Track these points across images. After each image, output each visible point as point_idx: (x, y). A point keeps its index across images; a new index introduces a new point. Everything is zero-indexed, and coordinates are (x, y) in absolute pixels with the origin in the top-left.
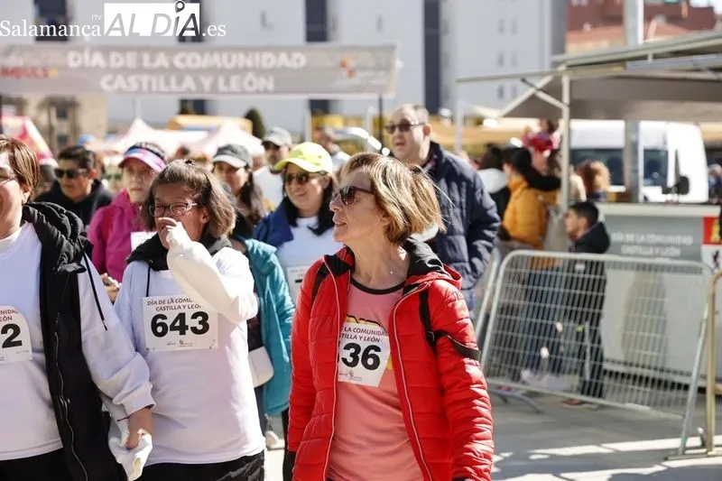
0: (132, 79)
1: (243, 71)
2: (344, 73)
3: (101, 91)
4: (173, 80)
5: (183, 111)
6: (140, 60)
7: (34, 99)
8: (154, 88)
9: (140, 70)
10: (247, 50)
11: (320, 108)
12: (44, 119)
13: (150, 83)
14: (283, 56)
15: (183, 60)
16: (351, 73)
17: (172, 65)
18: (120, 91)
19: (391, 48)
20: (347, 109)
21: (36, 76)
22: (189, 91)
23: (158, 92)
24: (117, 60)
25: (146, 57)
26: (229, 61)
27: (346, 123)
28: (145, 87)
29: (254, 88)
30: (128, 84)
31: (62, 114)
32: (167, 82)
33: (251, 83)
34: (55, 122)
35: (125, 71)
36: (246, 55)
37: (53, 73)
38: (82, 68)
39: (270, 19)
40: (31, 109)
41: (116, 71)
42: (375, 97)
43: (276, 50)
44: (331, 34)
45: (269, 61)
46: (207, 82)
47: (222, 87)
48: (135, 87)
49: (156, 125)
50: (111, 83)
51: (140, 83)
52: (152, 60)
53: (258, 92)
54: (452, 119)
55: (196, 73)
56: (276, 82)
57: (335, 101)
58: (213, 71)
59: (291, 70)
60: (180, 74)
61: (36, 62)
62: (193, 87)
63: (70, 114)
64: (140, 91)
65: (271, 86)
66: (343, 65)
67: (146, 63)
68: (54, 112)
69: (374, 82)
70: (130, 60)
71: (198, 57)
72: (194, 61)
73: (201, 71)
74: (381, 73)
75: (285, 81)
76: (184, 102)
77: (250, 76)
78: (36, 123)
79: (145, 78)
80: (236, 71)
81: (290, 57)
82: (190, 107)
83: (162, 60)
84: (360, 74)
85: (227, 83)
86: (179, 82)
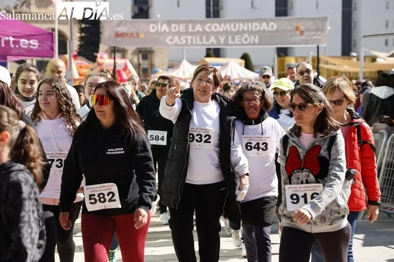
0: (182, 38)
1: (243, 32)
2: (298, 33)
3: (168, 45)
4: (204, 38)
5: (208, 55)
6: (187, 28)
7: (131, 49)
8: (194, 42)
9: (187, 33)
10: (244, 21)
11: (282, 52)
12: (135, 60)
13: (192, 40)
14: (264, 24)
15: (210, 28)
16: (302, 33)
17: (204, 30)
18: (176, 44)
19: (326, 19)
20: (298, 53)
21: (133, 37)
22: (212, 44)
23: (196, 45)
24: (175, 28)
25: (190, 26)
26: (235, 27)
28: (189, 42)
29: (247, 43)
30: (181, 41)
31: (145, 57)
32: (201, 40)
33: (246, 39)
34: (141, 61)
35: (179, 34)
36: (244, 25)
37: (142, 36)
38: (157, 33)
39: (255, 4)
40: (129, 55)
41: (174, 34)
42: (316, 46)
43: (260, 21)
44: (289, 12)
45: (256, 27)
46: (222, 40)
47: (230, 41)
48: (184, 42)
49: (194, 63)
50: (171, 40)
51: (187, 40)
52: (194, 28)
53: (250, 44)
54: (358, 58)
55: (217, 34)
56: (260, 38)
57: (290, 48)
58: (226, 33)
59: (269, 31)
60: (208, 35)
61: (133, 30)
62: (215, 42)
63: (149, 56)
64: (186, 44)
65: (257, 41)
66: (297, 29)
67: (190, 29)
68: (141, 56)
69: (316, 37)
70: (182, 28)
71: (217, 25)
72: (216, 28)
73: (219, 33)
74: (319, 33)
75: (264, 38)
76: (208, 50)
77: (246, 35)
78: (131, 62)
79: (189, 38)
80: (238, 33)
81: (268, 25)
82: (212, 52)
83: (199, 28)
84: (306, 34)
85: (233, 39)
86: (208, 40)
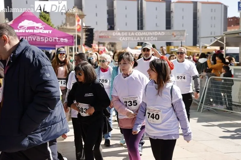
0: (126, 38)
1: (150, 36)
2: (173, 36)
3: (120, 41)
4: (135, 38)
5: (138, 45)
6: (128, 34)
7: (107, 42)
8: (131, 40)
9: (128, 36)
10: (151, 31)
11: (169, 44)
12: (109, 47)
13: (130, 39)
14: (159, 33)
15: (137, 34)
16: (175, 36)
17: (135, 35)
18: (124, 40)
19: (184, 31)
20: (175, 44)
21: (106, 38)
22: (138, 40)
23: (132, 41)
24: (123, 34)
25: (129, 33)
26: (147, 34)
27: (174, 48)
28: (129, 40)
29: (153, 40)
30: (125, 39)
31: (112, 46)
32: (134, 39)
33: (152, 39)
34: (111, 47)
35: (125, 36)
36: (151, 33)
37: (110, 37)
38: (116, 36)
39: (158, 25)
40: (106, 45)
41: (123, 36)
42: (181, 42)
43: (158, 31)
44: (171, 28)
45: (156, 34)
46: (142, 38)
47: (146, 40)
48: (127, 40)
49: (132, 48)
50: (122, 39)
51: (128, 39)
52: (131, 34)
53: (153, 41)
54: (199, 47)
55: (140, 36)
56: (158, 38)
57: (172, 42)
58: (144, 36)
59: (161, 36)
60: (137, 37)
61: (106, 35)
62: (139, 40)
63: (114, 46)
64: (128, 41)
65: (156, 39)
66: (173, 34)
67: (129, 35)
68: (111, 45)
69: (180, 38)
70: (126, 34)
71: (140, 33)
72: (140, 34)
73: (141, 36)
74: (182, 36)
75: (160, 38)
76: (138, 43)
77: (152, 37)
78: (107, 48)
79: (129, 38)
80: (149, 36)
81: (161, 33)
82: (140, 44)
83: (133, 34)
84: (176, 36)
85: (147, 39)
86: (136, 38)
